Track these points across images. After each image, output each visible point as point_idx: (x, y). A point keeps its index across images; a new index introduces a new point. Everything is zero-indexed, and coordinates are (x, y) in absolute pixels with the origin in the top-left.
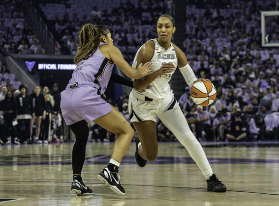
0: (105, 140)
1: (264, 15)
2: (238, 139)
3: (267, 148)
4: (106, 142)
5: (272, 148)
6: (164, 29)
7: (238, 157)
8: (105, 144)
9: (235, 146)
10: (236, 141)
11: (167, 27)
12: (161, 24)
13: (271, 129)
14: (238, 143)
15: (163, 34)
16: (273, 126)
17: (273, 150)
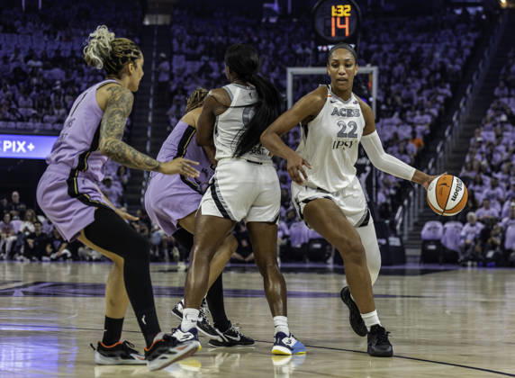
0: (45, 258)
1: (292, 73)
2: (247, 259)
3: (292, 274)
4: (46, 261)
5: (300, 275)
6: (342, 69)
7: (243, 287)
8: (44, 264)
9: (244, 270)
10: (244, 262)
11: (347, 66)
12: (336, 61)
13: (299, 246)
14: (247, 265)
15: (339, 76)
16: (302, 241)
17: (302, 278)
